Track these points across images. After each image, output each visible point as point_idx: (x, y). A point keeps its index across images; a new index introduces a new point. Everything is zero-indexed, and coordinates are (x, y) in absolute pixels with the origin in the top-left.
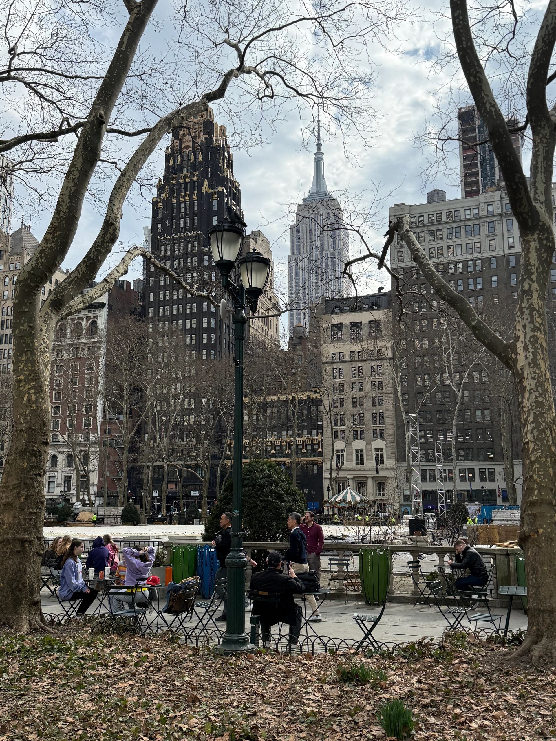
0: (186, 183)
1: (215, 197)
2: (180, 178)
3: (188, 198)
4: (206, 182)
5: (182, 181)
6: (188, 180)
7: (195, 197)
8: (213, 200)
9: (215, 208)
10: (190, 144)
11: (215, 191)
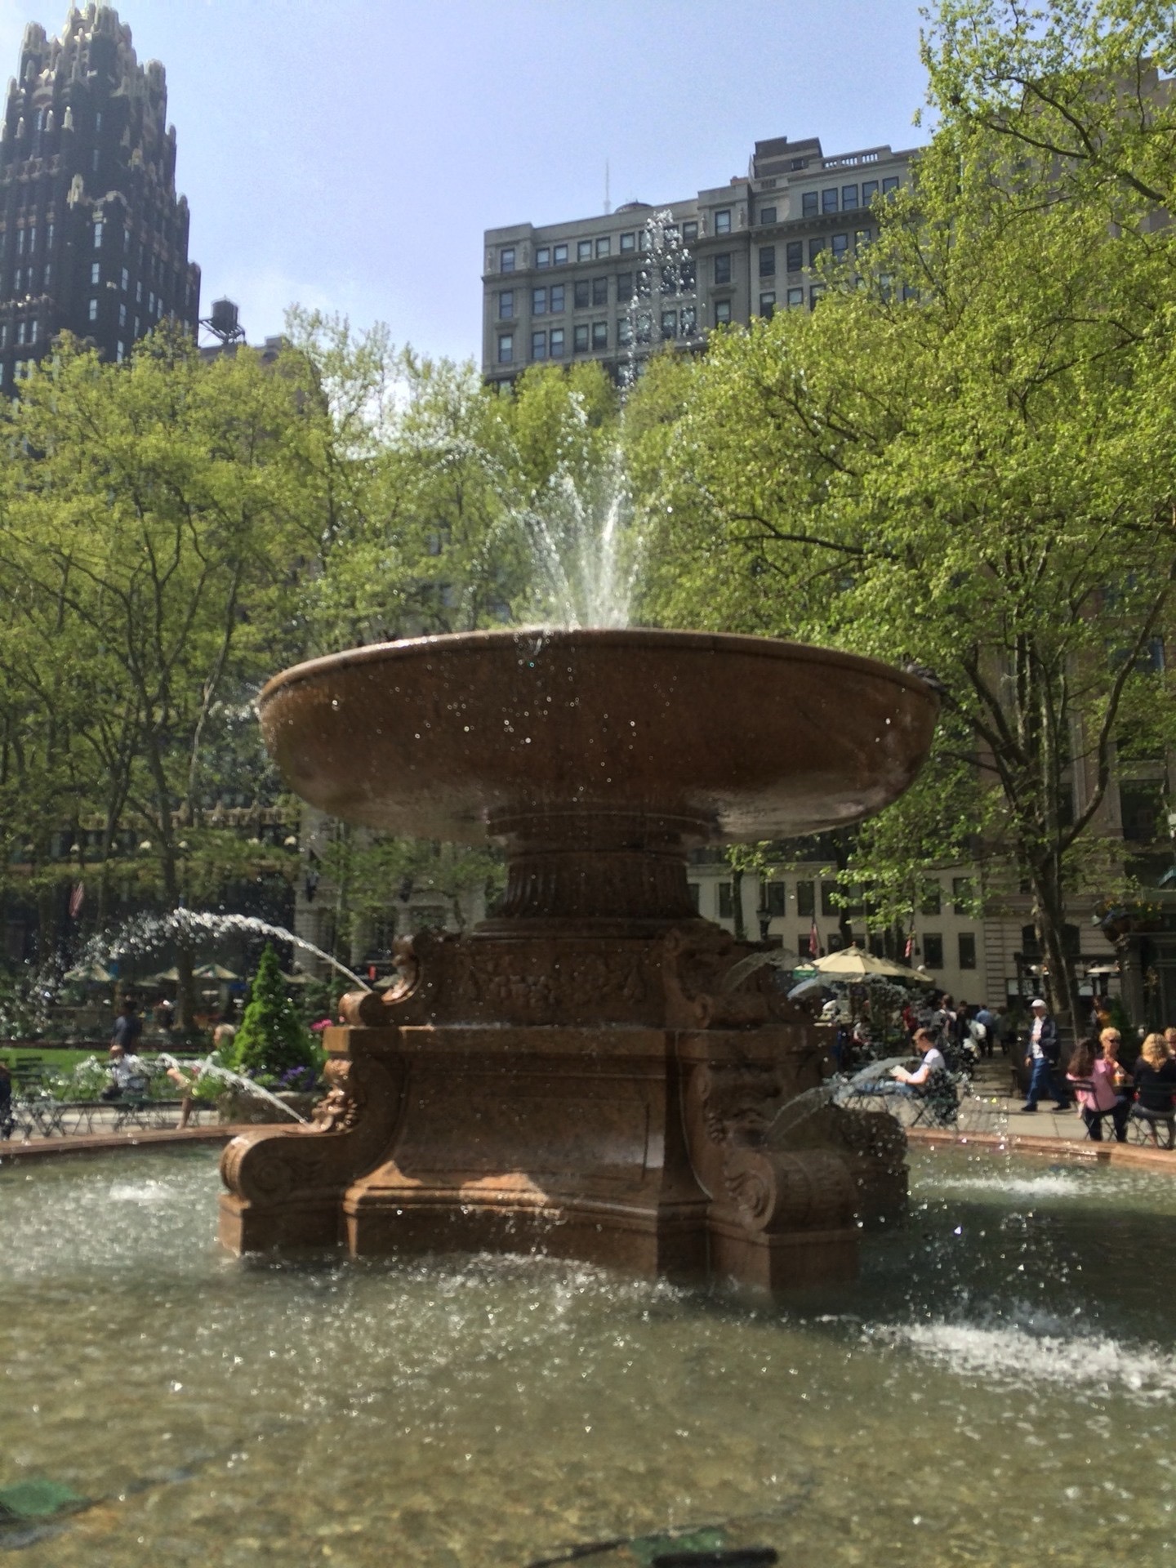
0: (32, 182)
1: (98, 215)
2: (20, 171)
3: (33, 219)
4: (77, 181)
5: (25, 177)
6: (36, 175)
7: (51, 215)
8: (93, 225)
9: (98, 243)
10: (49, 90)
11: (100, 202)
